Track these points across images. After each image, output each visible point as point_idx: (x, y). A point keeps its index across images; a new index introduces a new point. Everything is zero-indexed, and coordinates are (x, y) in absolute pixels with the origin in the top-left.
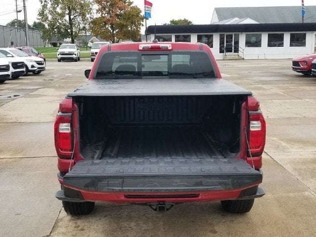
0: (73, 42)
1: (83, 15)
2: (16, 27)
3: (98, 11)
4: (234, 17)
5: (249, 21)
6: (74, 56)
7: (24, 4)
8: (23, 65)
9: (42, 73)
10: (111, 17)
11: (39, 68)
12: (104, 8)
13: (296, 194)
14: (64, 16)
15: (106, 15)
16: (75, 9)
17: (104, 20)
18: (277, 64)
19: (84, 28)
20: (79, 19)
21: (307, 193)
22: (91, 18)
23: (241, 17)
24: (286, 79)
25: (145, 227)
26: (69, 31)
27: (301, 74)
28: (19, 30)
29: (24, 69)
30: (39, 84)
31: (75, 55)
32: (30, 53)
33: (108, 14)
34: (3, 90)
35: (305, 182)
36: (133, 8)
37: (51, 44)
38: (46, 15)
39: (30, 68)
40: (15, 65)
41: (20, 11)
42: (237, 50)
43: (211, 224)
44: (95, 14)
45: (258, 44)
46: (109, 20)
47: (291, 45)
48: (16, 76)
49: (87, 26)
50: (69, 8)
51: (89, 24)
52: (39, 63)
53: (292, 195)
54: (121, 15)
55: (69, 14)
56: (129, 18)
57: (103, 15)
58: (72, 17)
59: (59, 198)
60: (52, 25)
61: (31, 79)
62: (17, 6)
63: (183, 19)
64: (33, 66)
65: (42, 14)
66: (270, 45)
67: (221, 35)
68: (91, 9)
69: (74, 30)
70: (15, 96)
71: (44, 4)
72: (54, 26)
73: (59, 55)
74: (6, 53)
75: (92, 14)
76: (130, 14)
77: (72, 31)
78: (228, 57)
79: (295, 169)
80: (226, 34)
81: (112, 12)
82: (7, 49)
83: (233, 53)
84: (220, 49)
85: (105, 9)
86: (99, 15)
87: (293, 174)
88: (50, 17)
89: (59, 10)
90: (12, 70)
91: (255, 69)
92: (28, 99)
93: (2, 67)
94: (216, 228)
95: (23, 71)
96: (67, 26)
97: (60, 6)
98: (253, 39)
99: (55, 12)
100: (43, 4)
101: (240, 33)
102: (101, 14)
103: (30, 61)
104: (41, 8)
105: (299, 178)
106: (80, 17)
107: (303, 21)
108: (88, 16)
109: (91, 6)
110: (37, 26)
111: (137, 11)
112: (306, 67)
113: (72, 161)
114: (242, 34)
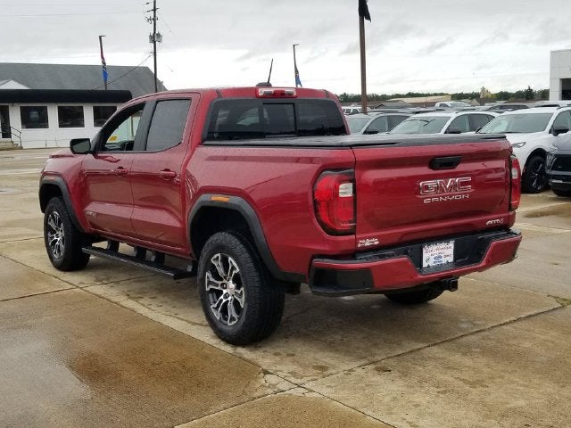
42: (7, 134)
45: (42, 122)
98: (34, 115)
101: (10, 105)
107: (106, 85)
113: (353, 237)
114: (13, 106)
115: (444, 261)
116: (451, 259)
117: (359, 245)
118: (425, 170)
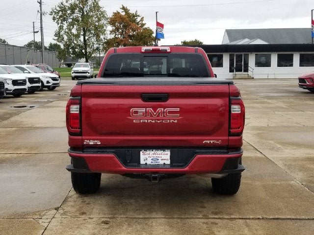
0: (87, 61)
1: (98, 36)
2: (33, 48)
3: (111, 32)
4: (244, 38)
5: (259, 42)
6: (87, 75)
7: (41, 25)
8: (38, 80)
9: (57, 88)
10: (124, 38)
11: (54, 84)
12: (117, 29)
13: (283, 182)
14: (79, 37)
15: (119, 36)
16: (89, 31)
17: (118, 41)
18: (286, 83)
19: (98, 49)
20: (94, 39)
21: (292, 182)
22: (104, 39)
23: (251, 38)
24: (292, 95)
25: (143, 203)
26: (83, 51)
27: (307, 90)
28: (36, 51)
29: (40, 85)
30: (53, 98)
31: (89, 73)
32: (46, 70)
33: (121, 35)
34: (19, 102)
35: (293, 175)
36: (146, 29)
37: (66, 64)
38: (62, 36)
39: (45, 84)
40: (32, 80)
41: (37, 32)
42: (246, 70)
43: (201, 202)
44: (109, 35)
45: (267, 64)
46: (122, 41)
47: (301, 65)
48: (32, 91)
49: (101, 47)
50: (84, 29)
51: (103, 45)
52: (54, 79)
53: (278, 183)
54: (133, 36)
55: (84, 35)
56: (141, 39)
57: (117, 36)
58: (86, 38)
59: (69, 170)
60: (67, 46)
61: (46, 94)
62: (34, 27)
63: (194, 40)
64: (48, 82)
65: (58, 35)
66: (279, 65)
67: (230, 55)
68: (105, 30)
69: (88, 50)
70: (31, 107)
71: (61, 26)
72: (69, 46)
73: (73, 73)
74: (23, 70)
75: (106, 35)
76: (142, 35)
77: (86, 52)
78: (238, 77)
79: (286, 165)
80: (235, 54)
81: (125, 33)
82: (24, 66)
83: (243, 73)
84: (230, 68)
85: (118, 31)
86: (112, 36)
87: (283, 168)
88: (66, 38)
89: (74, 31)
90: (28, 85)
91: (263, 86)
92: (44, 109)
93: (20, 81)
94: (206, 205)
95: (39, 87)
96: (82, 47)
97: (75, 27)
98: (263, 59)
99: (71, 33)
100: (59, 25)
101: (249, 53)
102: (114, 35)
103: (46, 76)
104: (57, 29)
105: (288, 171)
106: (95, 38)
107: (312, 42)
108: (102, 37)
109: (105, 27)
110: (53, 47)
111: (149, 32)
112: (312, 84)
113: (80, 137)
114: (251, 54)
115: (161, 162)
116: (168, 162)
117: (85, 143)
118: (139, 101)
